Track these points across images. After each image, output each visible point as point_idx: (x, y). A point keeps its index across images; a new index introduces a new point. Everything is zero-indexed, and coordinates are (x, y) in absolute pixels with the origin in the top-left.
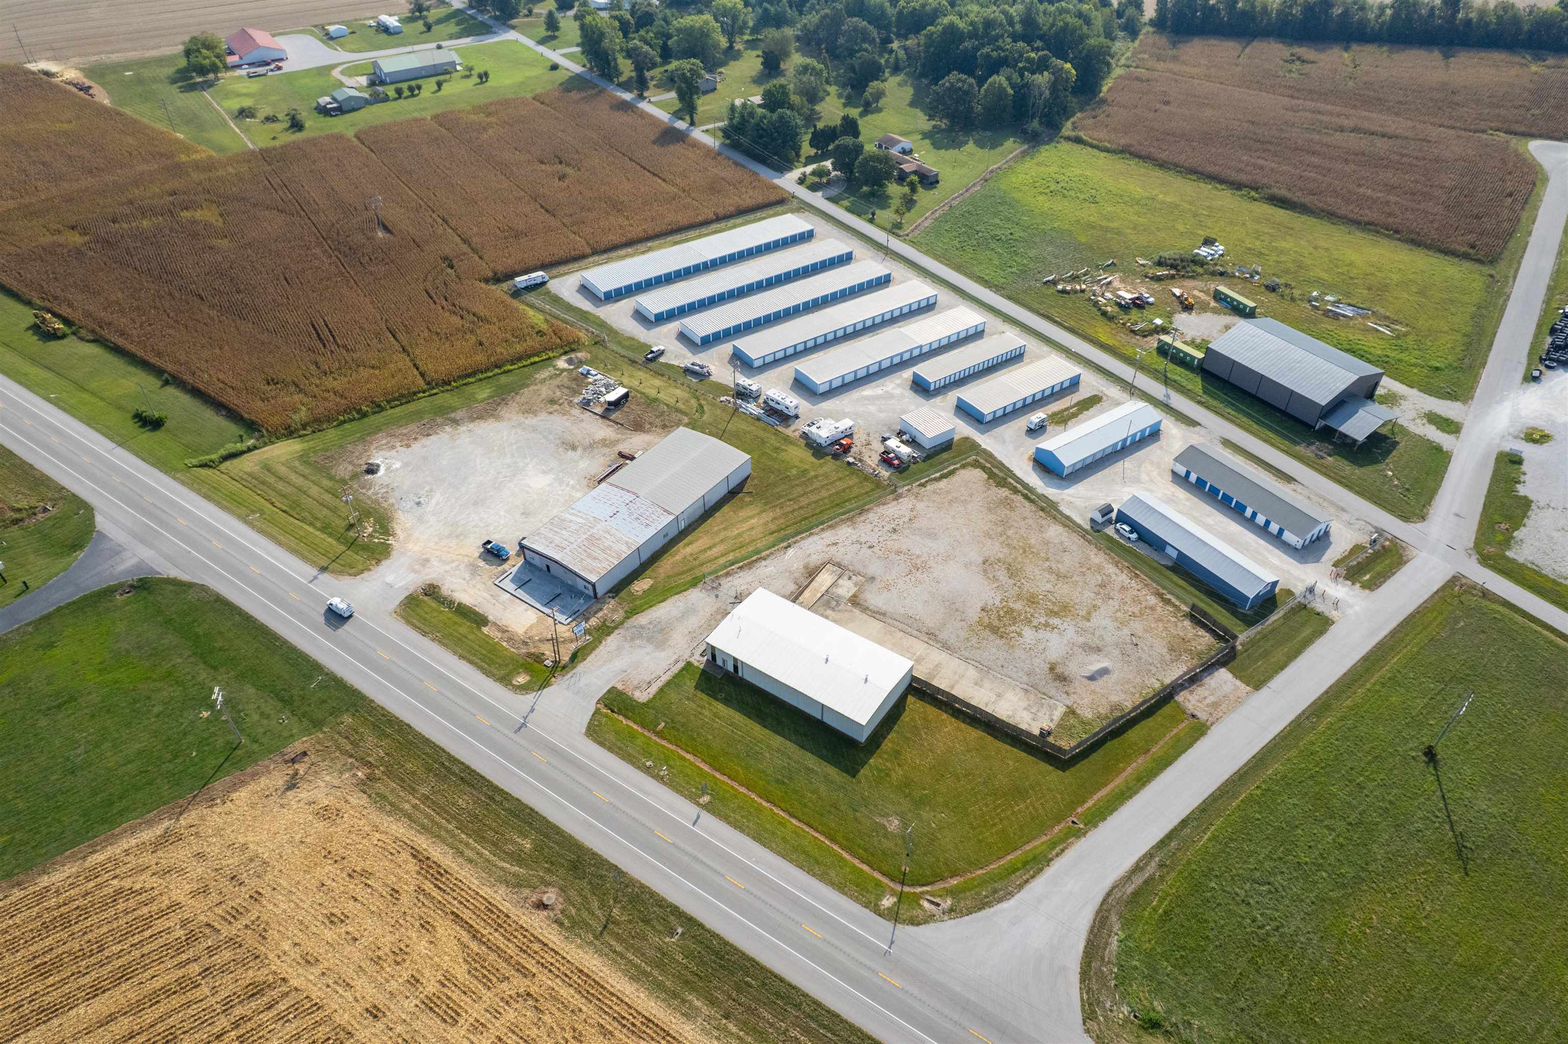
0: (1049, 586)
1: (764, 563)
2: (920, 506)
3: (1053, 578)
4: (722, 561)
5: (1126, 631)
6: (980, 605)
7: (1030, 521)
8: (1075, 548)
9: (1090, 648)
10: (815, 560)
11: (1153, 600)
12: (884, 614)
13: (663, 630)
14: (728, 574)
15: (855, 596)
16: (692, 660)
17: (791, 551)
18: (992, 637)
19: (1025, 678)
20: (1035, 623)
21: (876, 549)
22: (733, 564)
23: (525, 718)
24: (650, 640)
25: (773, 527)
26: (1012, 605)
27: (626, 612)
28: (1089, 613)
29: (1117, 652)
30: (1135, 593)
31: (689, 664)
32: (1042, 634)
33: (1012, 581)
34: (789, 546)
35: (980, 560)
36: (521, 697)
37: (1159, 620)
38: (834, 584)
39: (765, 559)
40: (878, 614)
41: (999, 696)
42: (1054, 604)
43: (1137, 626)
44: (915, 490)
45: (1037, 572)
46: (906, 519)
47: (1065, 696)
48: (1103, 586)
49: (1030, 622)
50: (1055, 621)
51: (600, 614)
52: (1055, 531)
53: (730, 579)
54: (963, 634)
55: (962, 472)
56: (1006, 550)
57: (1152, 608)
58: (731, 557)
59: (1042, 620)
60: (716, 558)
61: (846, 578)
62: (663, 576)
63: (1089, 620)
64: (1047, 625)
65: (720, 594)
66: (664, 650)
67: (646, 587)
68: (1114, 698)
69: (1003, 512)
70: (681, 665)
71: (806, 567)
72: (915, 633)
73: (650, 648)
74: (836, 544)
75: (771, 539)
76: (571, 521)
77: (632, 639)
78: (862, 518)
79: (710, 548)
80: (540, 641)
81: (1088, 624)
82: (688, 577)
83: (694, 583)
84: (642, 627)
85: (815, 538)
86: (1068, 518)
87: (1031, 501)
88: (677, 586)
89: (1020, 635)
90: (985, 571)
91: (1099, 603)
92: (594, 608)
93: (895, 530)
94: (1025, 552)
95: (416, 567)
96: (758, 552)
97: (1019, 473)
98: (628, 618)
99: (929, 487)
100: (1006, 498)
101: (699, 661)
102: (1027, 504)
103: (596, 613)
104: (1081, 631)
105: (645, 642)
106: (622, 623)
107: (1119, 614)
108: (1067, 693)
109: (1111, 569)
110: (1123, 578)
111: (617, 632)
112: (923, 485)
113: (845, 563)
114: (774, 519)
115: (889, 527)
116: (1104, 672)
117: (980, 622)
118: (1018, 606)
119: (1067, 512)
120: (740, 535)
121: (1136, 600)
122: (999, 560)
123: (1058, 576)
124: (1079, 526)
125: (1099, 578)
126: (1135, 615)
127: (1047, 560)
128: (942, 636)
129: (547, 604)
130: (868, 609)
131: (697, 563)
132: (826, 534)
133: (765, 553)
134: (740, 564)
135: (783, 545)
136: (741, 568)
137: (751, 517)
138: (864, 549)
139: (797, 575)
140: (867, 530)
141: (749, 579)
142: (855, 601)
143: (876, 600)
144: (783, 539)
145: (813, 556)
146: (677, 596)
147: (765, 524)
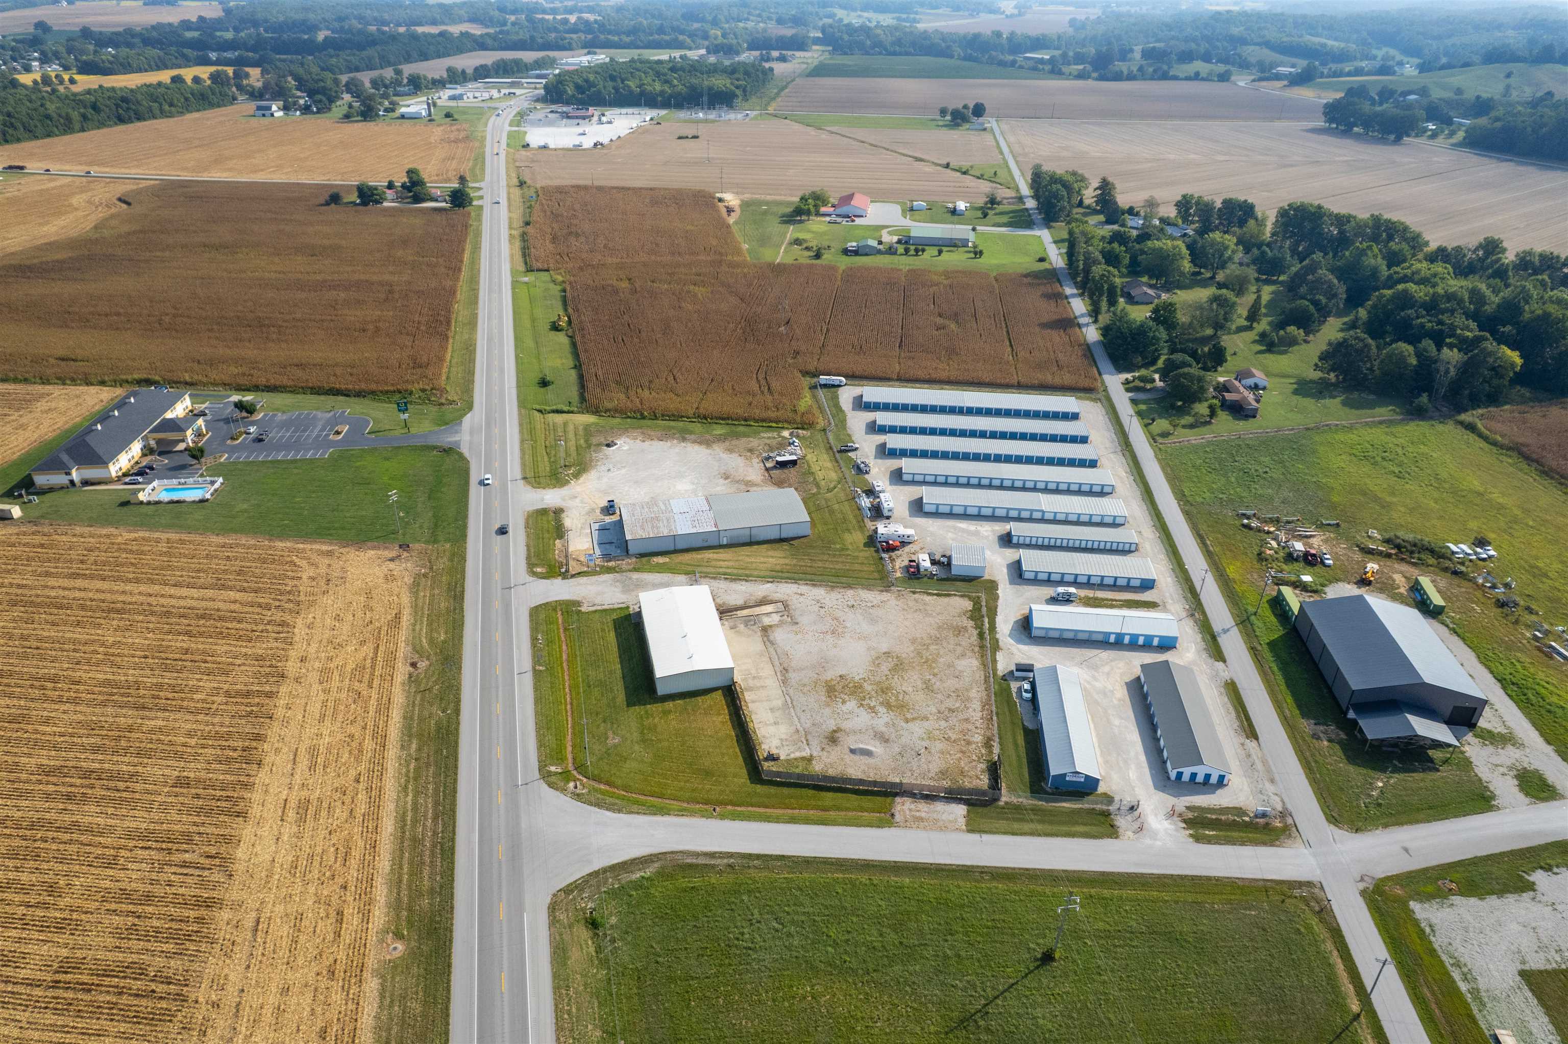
0: (910, 689)
1: (743, 583)
2: (893, 602)
3: (921, 686)
4: (722, 570)
5: (925, 744)
6: (844, 673)
7: (960, 649)
8: (969, 680)
9: (882, 736)
10: (777, 597)
11: (979, 739)
12: (773, 644)
13: (638, 585)
14: (714, 578)
15: (770, 626)
16: (632, 607)
17: (769, 585)
18: (823, 693)
19: (808, 726)
20: (866, 703)
21: (822, 610)
23: (516, 586)
24: (626, 586)
25: (778, 568)
26: (865, 685)
27: (635, 568)
28: (914, 719)
29: (897, 750)
30: (973, 728)
32: (860, 710)
33: (887, 673)
34: (771, 582)
35: (885, 650)
36: (528, 577)
37: (962, 752)
38: (767, 614)
39: (747, 581)
40: (770, 644)
41: (775, 723)
42: (897, 700)
43: (939, 746)
44: (904, 593)
45: (915, 677)
46: (869, 604)
47: (819, 749)
48: (952, 711)
49: (863, 700)
50: (882, 710)
51: (619, 562)
52: (970, 665)
53: (712, 580)
54: (806, 681)
55: (957, 598)
56: (912, 655)
57: (970, 743)
58: (730, 571)
59: (873, 704)
60: (721, 567)
61: (780, 615)
62: (676, 561)
63: (907, 722)
64: (872, 708)
66: (624, 594)
67: (664, 562)
69: (949, 634)
70: (621, 606)
71: (765, 598)
72: (777, 663)
73: (619, 590)
74: (802, 595)
75: (768, 573)
76: (658, 505)
77: (617, 581)
78: (842, 590)
79: (726, 560)
80: (573, 558)
81: (903, 724)
82: (690, 569)
83: (688, 573)
84: (631, 579)
85: (792, 585)
86: (994, 660)
87: (981, 639)
88: (677, 569)
89: (844, 702)
90: (878, 658)
91: (932, 718)
92: (621, 558)
93: (852, 607)
94: (925, 662)
95: (567, 497)
96: (747, 576)
97: (999, 619)
98: (630, 571)
99: (917, 596)
100: (965, 627)
101: (635, 610)
102: (975, 637)
103: (619, 560)
104: (891, 725)
105: (622, 585)
106: (624, 572)
107: (936, 732)
108: (823, 749)
109: (977, 705)
110: (975, 714)
111: (616, 574)
112: (914, 593)
113: (792, 607)
114: (786, 564)
115: (852, 603)
116: (868, 753)
117: (828, 681)
118: (868, 687)
119: (1000, 658)
120: (753, 562)
121: (964, 732)
122: (898, 657)
123: (927, 688)
124: (995, 670)
125: (957, 705)
126: (948, 739)
127: (935, 675)
128: (791, 675)
129: (600, 544)
130: (768, 636)
131: (706, 563)
132: (805, 587)
133: (753, 578)
134: (729, 576)
135: (770, 579)
136: (726, 578)
137: (772, 557)
138: (816, 606)
139: (753, 598)
140: (835, 598)
141: (723, 586)
142: (767, 628)
143: (782, 635)
144: (773, 577)
145: (779, 594)
146: (672, 574)
147: (776, 564)
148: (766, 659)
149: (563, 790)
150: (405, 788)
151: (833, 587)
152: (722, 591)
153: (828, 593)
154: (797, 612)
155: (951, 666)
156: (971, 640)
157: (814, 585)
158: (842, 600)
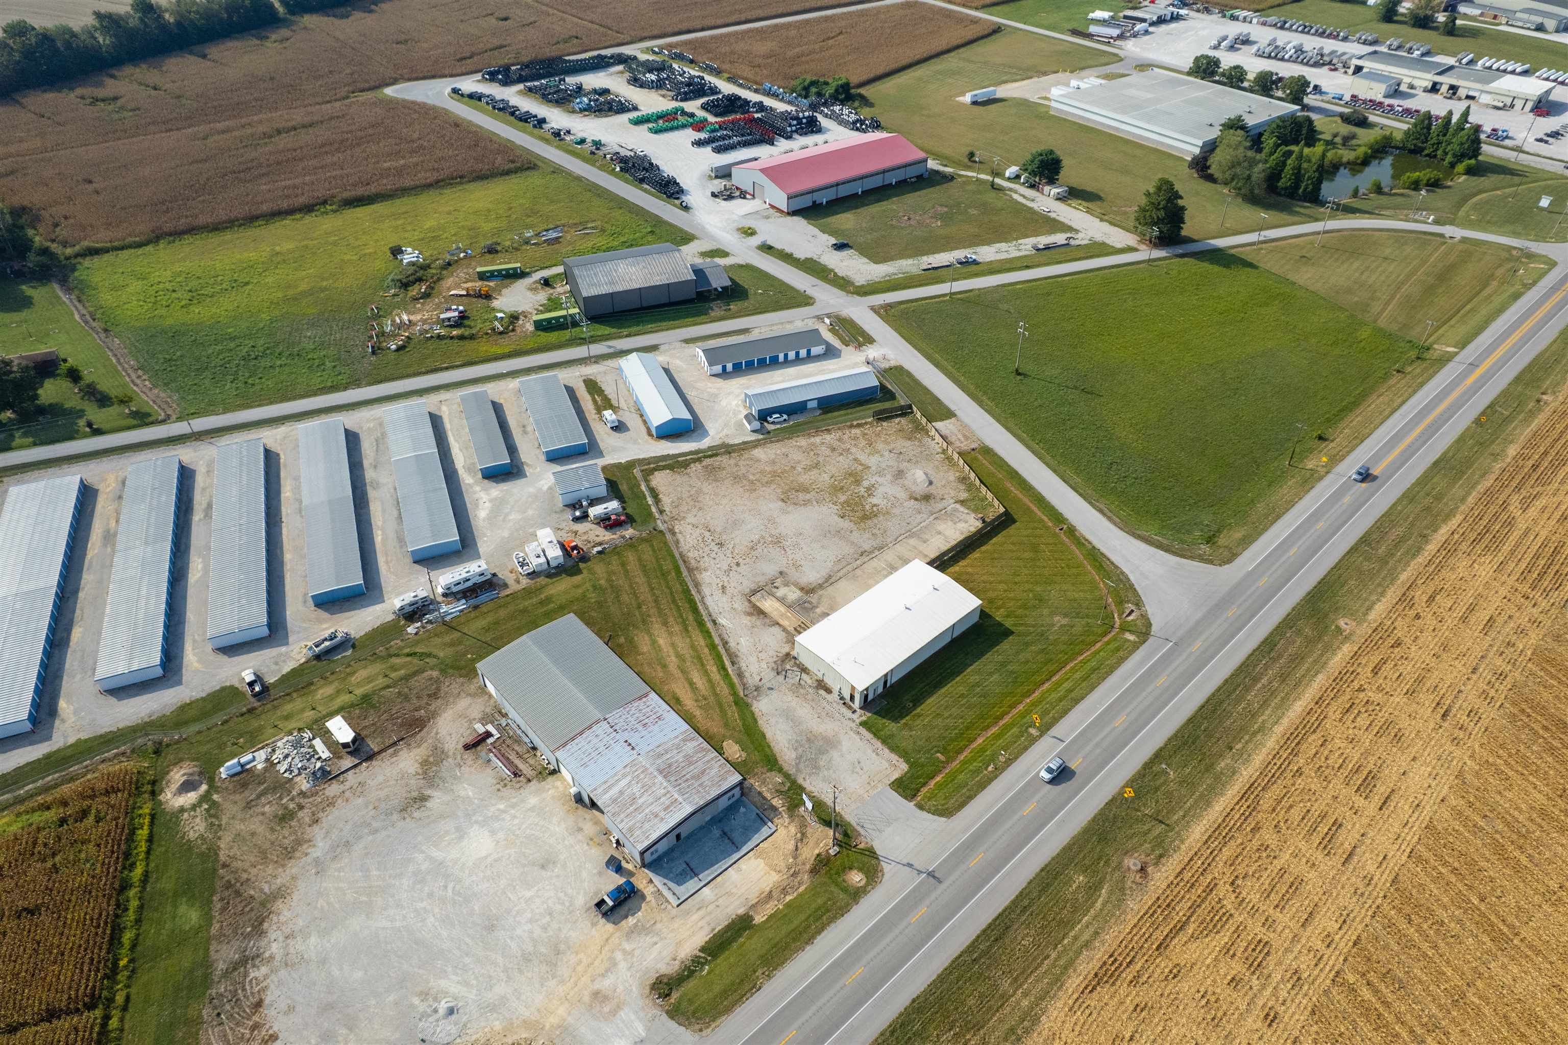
0: (825, 475)
1: (732, 644)
2: (691, 519)
3: (816, 471)
4: (716, 676)
5: (885, 453)
6: (835, 517)
7: (742, 463)
8: (785, 450)
9: (900, 475)
10: (741, 605)
11: (856, 432)
12: (830, 577)
13: (809, 740)
14: (740, 675)
15: (801, 589)
16: (858, 721)
17: (721, 621)
18: (875, 521)
19: (925, 516)
20: (864, 494)
21: (743, 562)
22: (724, 668)
23: (920, 872)
24: (822, 752)
25: (677, 628)
26: (841, 501)
27: (771, 770)
28: (861, 464)
29: (907, 464)
30: (846, 437)
31: (863, 724)
32: (878, 494)
33: (813, 493)
34: (714, 622)
35: (780, 503)
36: (886, 877)
37: (878, 434)
38: (782, 600)
39: (727, 643)
40: (829, 581)
41: (939, 533)
42: (846, 479)
43: (880, 446)
44: (666, 519)
45: (806, 477)
46: (707, 534)
47: (945, 501)
48: (833, 449)
49: (863, 496)
50: (866, 483)
51: (768, 796)
52: (760, 454)
53: (747, 674)
54: (867, 535)
55: (654, 484)
56: (773, 486)
57: (865, 434)
58: (713, 669)
59: (862, 490)
60: (710, 681)
61: (775, 590)
62: (722, 731)
63: (869, 467)
64: (869, 489)
65: (769, 685)
66: (839, 742)
67: (737, 747)
68: (952, 478)
69: (723, 474)
70: (863, 731)
71: (750, 614)
72: (858, 562)
73: (835, 754)
75: (695, 632)
76: (621, 793)
77: (817, 767)
78: (693, 561)
79: (691, 684)
80: (795, 857)
81: (873, 469)
82: (733, 709)
83: (743, 705)
84: (799, 758)
85: (709, 601)
86: (744, 443)
87: (713, 455)
88: (743, 719)
89: (876, 506)
90: (795, 504)
91: (851, 457)
92: (757, 799)
93: (721, 545)
94: (779, 477)
95: (606, 1009)
96: (713, 646)
98: (780, 770)
99: (667, 508)
100: (704, 467)
101: (861, 716)
102: (719, 458)
103: (764, 798)
104: (880, 474)
105: (824, 757)
106: (787, 776)
107: (867, 451)
108: (942, 499)
110: (828, 437)
111: (800, 781)
112: (661, 512)
113: (753, 586)
114: (665, 624)
115: (716, 548)
117: (855, 523)
118: (843, 498)
119: (737, 441)
120: (678, 656)
121: (854, 439)
122: (784, 493)
128: (866, 547)
129: (738, 849)
130: (821, 586)
131: (712, 699)
132: (706, 590)
133: (717, 640)
134: (727, 663)
135: (709, 625)
136: (733, 663)
137: (654, 642)
138: (739, 569)
139: (758, 623)
140: (712, 562)
141: (753, 659)
142: (808, 590)
143: (811, 576)
144: (701, 624)
145: (736, 606)
146: (760, 722)
147: (671, 634)
148: (858, 572)
149: (1145, 617)
150: (1261, 729)
151: (690, 570)
152: (763, 656)
153: (706, 570)
154: (762, 580)
155: (774, 462)
156: (723, 460)
157: (697, 585)
158: (713, 555)
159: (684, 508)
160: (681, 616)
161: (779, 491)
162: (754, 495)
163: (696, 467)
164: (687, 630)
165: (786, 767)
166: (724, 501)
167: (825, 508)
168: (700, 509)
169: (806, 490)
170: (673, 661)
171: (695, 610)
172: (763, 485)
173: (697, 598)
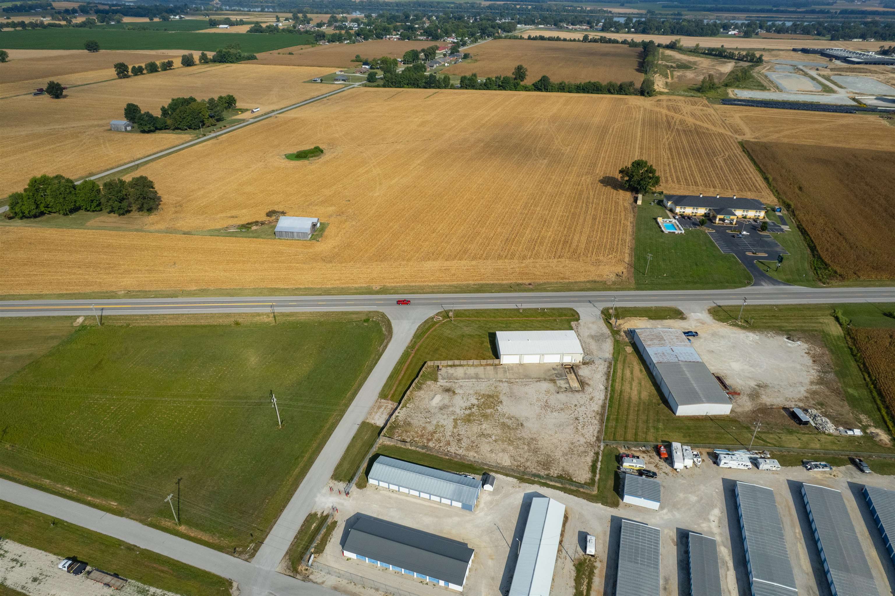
0: (483, 427)
1: (605, 378)
2: (582, 440)
3: (485, 432)
4: (620, 371)
6: (504, 403)
7: (522, 460)
8: (488, 455)
9: (444, 408)
10: (589, 390)
11: (431, 444)
12: (536, 381)
13: (599, 340)
14: (609, 367)
15: (555, 383)
17: (603, 388)
18: (487, 393)
19: (460, 384)
20: (475, 407)
21: (573, 406)
22: (614, 372)
23: (593, 304)
26: (492, 410)
27: (619, 340)
30: (441, 445)
32: (468, 404)
33: (502, 420)
34: (606, 388)
35: (525, 424)
36: (603, 307)
37: (422, 436)
38: (568, 383)
40: (539, 380)
41: (464, 374)
42: (474, 420)
44: (596, 449)
45: (495, 431)
48: (459, 440)
49: (477, 406)
50: (468, 412)
52: (506, 461)
53: (606, 366)
54: (499, 389)
56: (519, 436)
57: (429, 440)
58: (619, 374)
59: (473, 410)
60: (623, 371)
61: (568, 388)
62: (629, 355)
63: (454, 419)
64: (470, 409)
65: (600, 359)
66: (588, 335)
67: (626, 350)
68: (421, 393)
69: (541, 458)
71: (588, 384)
72: (517, 380)
73: (593, 333)
74: (591, 399)
77: (603, 333)
78: (597, 418)
79: (632, 373)
80: (627, 322)
81: (453, 417)
82: (621, 360)
84: (606, 338)
85: (602, 397)
86: (507, 475)
87: (535, 475)
91: (455, 431)
93: (577, 419)
94: (510, 440)
96: (614, 381)
98: (615, 339)
99: (592, 454)
100: (548, 469)
102: (534, 471)
104: (453, 413)
106: (615, 336)
107: (442, 429)
108: (440, 386)
110: (453, 449)
111: (611, 333)
112: (597, 454)
113: (576, 394)
114: (630, 398)
115: (581, 419)
117: (497, 396)
118: (489, 411)
120: (631, 385)
121: (439, 441)
122: (517, 429)
123: (483, 434)
124: (497, 472)
125: (463, 444)
126: (435, 432)
127: (496, 441)
128: (505, 384)
130: (545, 380)
131: (626, 365)
132: (601, 402)
133: (610, 382)
134: (612, 373)
135: (609, 389)
136: (609, 372)
137: (640, 393)
138: (577, 403)
139: (586, 379)
140: (587, 413)
141: (600, 369)
142: (553, 381)
143: (545, 386)
144: (613, 390)
145: (591, 390)
146: (612, 352)
147: (630, 394)
148: (522, 377)
151: (602, 415)
152: (594, 368)
153: (594, 411)
154: (570, 394)
155: (503, 450)
156: (533, 468)
157: (603, 407)
158: (585, 416)
159: (582, 449)
160: (620, 398)
161: (518, 432)
162: (535, 436)
163: (554, 472)
164: (621, 391)
165: (613, 339)
166: (555, 441)
167: (505, 411)
168: (572, 444)
169: (504, 424)
170: (635, 384)
171: (612, 397)
172: (524, 439)
173: (607, 402)
